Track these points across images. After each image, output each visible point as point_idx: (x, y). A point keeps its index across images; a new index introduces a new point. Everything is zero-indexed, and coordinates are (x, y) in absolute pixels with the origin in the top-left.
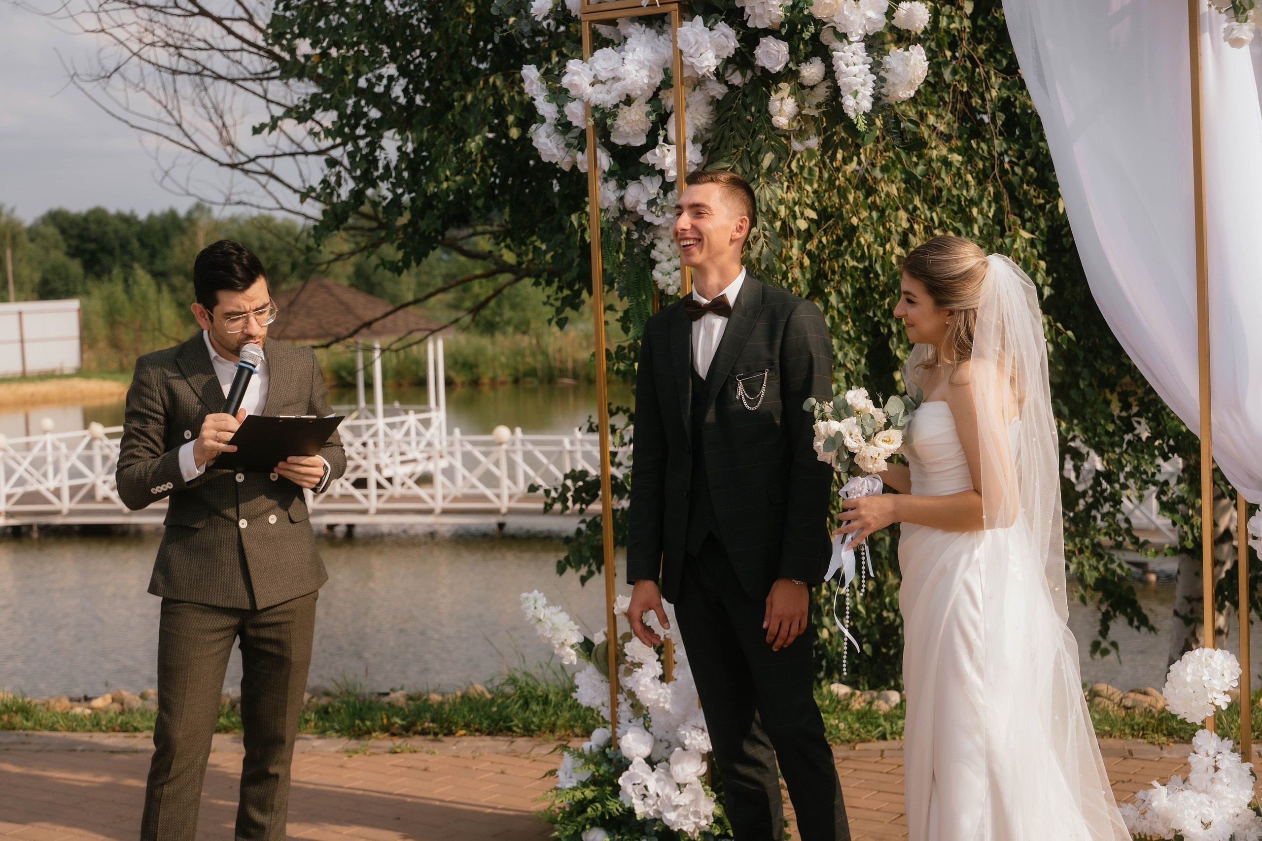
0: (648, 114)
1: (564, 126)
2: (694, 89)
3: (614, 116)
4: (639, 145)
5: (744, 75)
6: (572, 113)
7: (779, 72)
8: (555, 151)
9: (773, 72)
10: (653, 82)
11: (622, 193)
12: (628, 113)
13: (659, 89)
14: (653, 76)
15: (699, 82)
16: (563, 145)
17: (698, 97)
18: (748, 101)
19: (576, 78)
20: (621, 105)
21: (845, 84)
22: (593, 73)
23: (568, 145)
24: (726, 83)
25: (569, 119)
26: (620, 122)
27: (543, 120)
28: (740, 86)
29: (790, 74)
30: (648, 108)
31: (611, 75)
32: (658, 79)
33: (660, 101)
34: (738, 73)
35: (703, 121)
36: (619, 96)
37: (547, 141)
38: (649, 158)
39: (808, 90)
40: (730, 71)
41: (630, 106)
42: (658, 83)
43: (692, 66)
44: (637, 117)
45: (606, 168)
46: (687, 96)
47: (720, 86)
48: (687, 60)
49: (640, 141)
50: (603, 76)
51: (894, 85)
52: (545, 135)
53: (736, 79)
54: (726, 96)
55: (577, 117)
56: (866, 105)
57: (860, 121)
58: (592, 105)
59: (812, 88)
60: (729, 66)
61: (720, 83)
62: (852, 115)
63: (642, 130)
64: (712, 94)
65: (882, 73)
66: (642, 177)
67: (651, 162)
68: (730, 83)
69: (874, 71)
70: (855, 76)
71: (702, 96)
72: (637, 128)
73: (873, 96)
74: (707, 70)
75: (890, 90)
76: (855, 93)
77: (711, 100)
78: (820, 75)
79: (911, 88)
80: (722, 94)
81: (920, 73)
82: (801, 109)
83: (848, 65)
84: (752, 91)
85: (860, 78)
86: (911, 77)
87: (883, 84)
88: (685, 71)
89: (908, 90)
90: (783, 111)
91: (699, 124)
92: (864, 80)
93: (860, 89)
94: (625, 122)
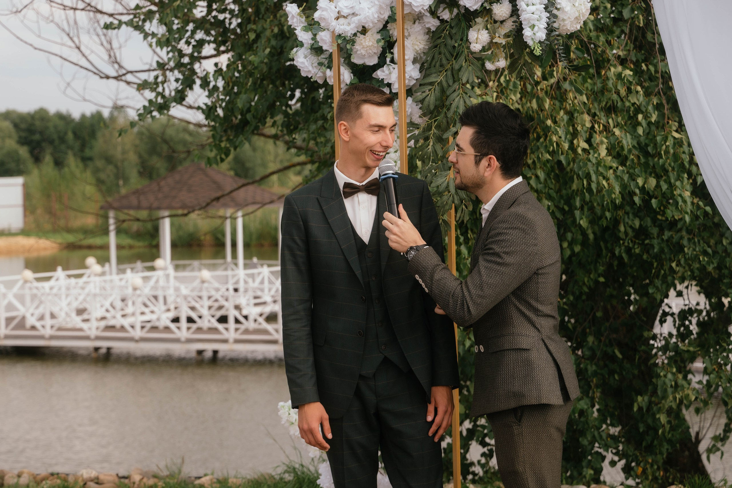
0: (378, 41)
1: (317, 50)
2: (414, 23)
3: (353, 42)
4: (372, 64)
5: (451, 12)
6: (322, 40)
7: (476, 10)
8: (310, 68)
9: (472, 10)
10: (382, 17)
12: (363, 40)
13: (387, 22)
14: (382, 12)
15: (418, 18)
16: (316, 64)
17: (417, 28)
18: (454, 31)
19: (324, 13)
20: (358, 34)
21: (525, 19)
22: (337, 10)
23: (320, 64)
24: (438, 18)
25: (320, 44)
26: (357, 47)
27: (301, 45)
28: (448, 20)
29: (485, 12)
30: (379, 37)
31: (350, 11)
32: (386, 14)
33: (388, 31)
34: (447, 11)
35: (422, 46)
36: (357, 27)
37: (304, 60)
38: (380, 74)
39: (498, 24)
40: (441, 9)
41: (365, 35)
42: (386, 18)
43: (410, 5)
44: (371, 44)
45: (348, 82)
46: (409, 28)
47: (434, 20)
49: (373, 61)
50: (345, 12)
51: (564, 20)
52: (303, 56)
53: (446, 15)
54: (438, 28)
55: (326, 43)
56: (542, 35)
57: (536, 48)
58: (337, 34)
59: (502, 22)
60: (441, 5)
61: (434, 18)
62: (530, 43)
63: (375, 53)
64: (427, 26)
65: (555, 12)
67: (381, 77)
68: (441, 18)
69: (548, 10)
70: (533, 13)
71: (421, 28)
72: (371, 52)
73: (546, 28)
74: (423, 8)
75: (560, 24)
76: (533, 27)
77: (427, 31)
78: (508, 13)
79: (577, 22)
80: (435, 26)
81: (584, 11)
82: (492, 38)
83: (528, 5)
84: (457, 25)
85: (537, 15)
86: (577, 14)
87: (555, 20)
88: (405, 8)
89: (576, 24)
90: (479, 40)
91: (418, 49)
92: (539, 16)
93: (536, 23)
94: (361, 47)
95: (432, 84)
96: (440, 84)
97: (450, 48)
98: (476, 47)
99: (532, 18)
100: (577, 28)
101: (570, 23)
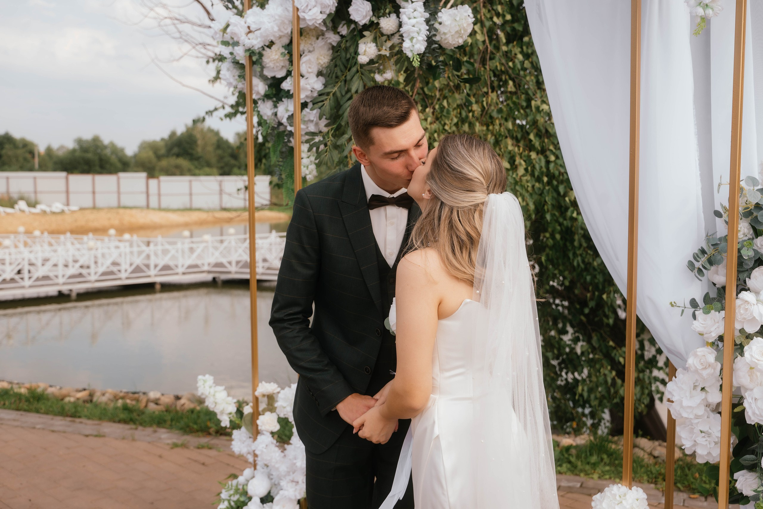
0: (283, 55)
1: (236, 63)
2: (318, 39)
3: (261, 55)
4: (279, 76)
5: (349, 28)
6: (238, 54)
7: (365, 24)
9: (361, 24)
10: (286, 32)
11: (276, 110)
12: (270, 54)
14: (285, 27)
15: (318, 33)
16: (236, 76)
17: (320, 42)
18: (348, 44)
19: (235, 28)
20: (265, 48)
21: (407, 32)
22: (246, 25)
23: (240, 77)
24: (338, 33)
25: (237, 58)
26: (266, 60)
27: (225, 58)
28: (346, 35)
29: (372, 26)
30: (284, 51)
31: (258, 26)
32: (289, 31)
34: (345, 27)
36: (264, 41)
38: (286, 85)
39: (384, 38)
40: (341, 25)
41: (271, 48)
42: (290, 33)
43: (304, 19)
44: (277, 57)
45: (264, 92)
46: (313, 43)
47: (334, 36)
48: (301, 14)
49: (280, 74)
50: (254, 27)
51: (445, 34)
53: (344, 30)
54: (339, 43)
55: (241, 57)
56: (421, 46)
57: (415, 59)
58: (247, 48)
59: (389, 36)
61: (334, 34)
62: (410, 55)
63: (283, 67)
64: (329, 41)
65: (437, 25)
66: (283, 99)
68: (341, 34)
69: (430, 23)
70: (414, 26)
71: (323, 43)
72: (278, 65)
73: (427, 41)
74: (316, 22)
75: (442, 38)
76: (412, 39)
77: (330, 46)
78: (394, 26)
79: (459, 37)
80: (336, 41)
81: (465, 25)
82: (379, 51)
83: (410, 18)
84: (352, 38)
85: (417, 27)
86: (457, 29)
87: (435, 33)
88: (301, 22)
89: (457, 38)
90: (366, 53)
91: (322, 63)
92: (420, 29)
93: (415, 35)
94: (269, 60)
95: (328, 94)
96: (334, 94)
97: (344, 60)
98: (363, 59)
99: (411, 30)
100: (458, 42)
101: (451, 36)
